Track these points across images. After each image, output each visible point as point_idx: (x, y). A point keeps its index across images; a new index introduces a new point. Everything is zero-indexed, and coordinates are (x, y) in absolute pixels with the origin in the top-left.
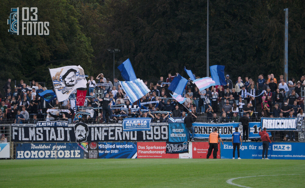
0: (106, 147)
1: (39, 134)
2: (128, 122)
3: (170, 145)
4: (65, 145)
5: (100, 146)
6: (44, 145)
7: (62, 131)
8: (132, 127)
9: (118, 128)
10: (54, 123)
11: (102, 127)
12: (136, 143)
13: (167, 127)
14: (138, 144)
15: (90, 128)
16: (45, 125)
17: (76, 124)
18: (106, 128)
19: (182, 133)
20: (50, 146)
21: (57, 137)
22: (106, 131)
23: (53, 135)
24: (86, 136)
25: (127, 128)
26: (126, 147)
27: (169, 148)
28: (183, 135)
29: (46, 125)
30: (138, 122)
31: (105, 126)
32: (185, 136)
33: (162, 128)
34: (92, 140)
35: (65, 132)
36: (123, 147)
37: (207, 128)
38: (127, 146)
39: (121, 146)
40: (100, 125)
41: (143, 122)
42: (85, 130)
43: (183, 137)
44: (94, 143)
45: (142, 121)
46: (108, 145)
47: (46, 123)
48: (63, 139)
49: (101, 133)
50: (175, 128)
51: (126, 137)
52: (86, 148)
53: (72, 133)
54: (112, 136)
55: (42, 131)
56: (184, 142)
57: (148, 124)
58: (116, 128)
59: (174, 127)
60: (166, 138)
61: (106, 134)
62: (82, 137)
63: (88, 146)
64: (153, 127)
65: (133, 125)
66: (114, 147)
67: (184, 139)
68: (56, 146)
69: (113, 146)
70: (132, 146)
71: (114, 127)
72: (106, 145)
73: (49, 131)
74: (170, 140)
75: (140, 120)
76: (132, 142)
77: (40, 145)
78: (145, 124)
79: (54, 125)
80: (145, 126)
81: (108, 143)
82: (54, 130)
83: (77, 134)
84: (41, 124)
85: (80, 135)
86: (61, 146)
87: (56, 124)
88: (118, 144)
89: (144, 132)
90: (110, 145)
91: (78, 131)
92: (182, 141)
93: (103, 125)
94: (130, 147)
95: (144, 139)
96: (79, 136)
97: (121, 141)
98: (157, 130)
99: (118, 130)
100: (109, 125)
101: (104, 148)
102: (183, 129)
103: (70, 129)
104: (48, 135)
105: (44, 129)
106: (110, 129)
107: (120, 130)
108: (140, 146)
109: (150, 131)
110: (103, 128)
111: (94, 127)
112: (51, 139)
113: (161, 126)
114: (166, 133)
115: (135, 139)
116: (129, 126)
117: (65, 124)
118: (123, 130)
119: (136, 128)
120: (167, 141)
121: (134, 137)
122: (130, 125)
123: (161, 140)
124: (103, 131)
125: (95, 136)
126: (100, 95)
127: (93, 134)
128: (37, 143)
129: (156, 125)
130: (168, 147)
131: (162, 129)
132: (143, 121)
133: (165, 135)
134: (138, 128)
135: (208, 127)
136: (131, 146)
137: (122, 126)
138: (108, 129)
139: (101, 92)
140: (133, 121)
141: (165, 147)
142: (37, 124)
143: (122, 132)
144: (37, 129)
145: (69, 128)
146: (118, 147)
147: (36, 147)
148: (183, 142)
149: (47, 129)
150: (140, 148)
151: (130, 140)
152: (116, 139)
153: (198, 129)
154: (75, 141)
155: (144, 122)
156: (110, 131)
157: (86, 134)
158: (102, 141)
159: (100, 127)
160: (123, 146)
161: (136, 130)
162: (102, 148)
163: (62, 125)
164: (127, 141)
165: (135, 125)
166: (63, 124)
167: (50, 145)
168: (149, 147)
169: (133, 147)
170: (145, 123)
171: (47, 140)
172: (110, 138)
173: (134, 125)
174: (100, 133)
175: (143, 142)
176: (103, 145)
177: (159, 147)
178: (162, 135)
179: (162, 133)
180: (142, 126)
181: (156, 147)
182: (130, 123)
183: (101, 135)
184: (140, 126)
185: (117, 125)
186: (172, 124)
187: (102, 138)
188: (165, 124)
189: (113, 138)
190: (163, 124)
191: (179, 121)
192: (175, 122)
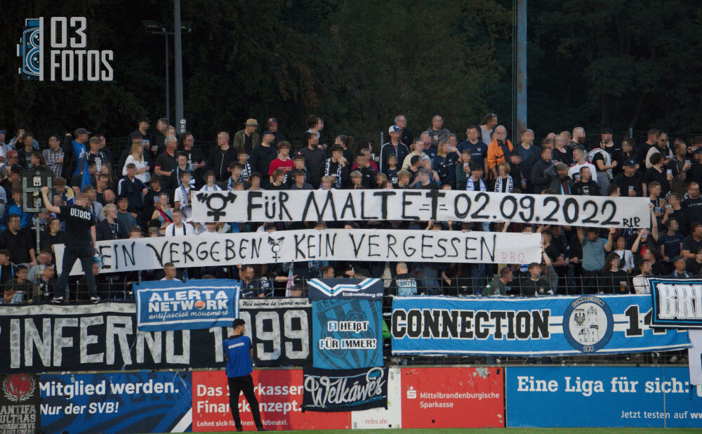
0: (69, 390)
2: (156, 297)
3: (317, 380)
5: (45, 387)
8: (173, 316)
9: (118, 320)
11: (53, 318)
12: (186, 376)
13: (306, 314)
14: (195, 377)
15: (5, 320)
18: (68, 322)
19: (362, 335)
22: (67, 332)
25: (151, 317)
26: (148, 388)
27: (313, 390)
28: (365, 342)
30: (195, 298)
31: (64, 313)
32: (374, 346)
33: (288, 317)
34: (12, 367)
36: (138, 392)
37: (455, 314)
38: (152, 387)
39: (130, 388)
40: (47, 309)
41: (213, 297)
43: (365, 351)
44: (23, 379)
45: (208, 294)
46: (77, 383)
49: (48, 339)
50: (336, 318)
51: (147, 352)
54: (92, 349)
56: (369, 368)
57: (231, 303)
58: (109, 318)
59: (331, 313)
60: (303, 354)
61: (69, 342)
64: (254, 313)
65: (175, 309)
66: (100, 389)
67: (370, 356)
69: (98, 386)
70: (172, 385)
71: (101, 317)
72: (70, 384)
74: (319, 363)
75: (200, 290)
76: (174, 373)
78: (223, 304)
80: (223, 309)
81: (78, 378)
88: (118, 380)
89: (217, 331)
90: (85, 385)
92: (362, 366)
93: (57, 310)
94: (166, 391)
95: (219, 358)
97: (128, 367)
98: (268, 326)
99: (116, 325)
100: (81, 309)
101: (60, 394)
102: (367, 323)
106: (85, 324)
107: (123, 326)
108: (204, 384)
110: (57, 320)
111: (22, 318)
113: (285, 310)
114: (303, 334)
115: (185, 359)
116: (160, 312)
118: (138, 325)
119: (189, 318)
120: (307, 366)
121: (178, 350)
122: (165, 308)
124: (58, 331)
125: (26, 352)
127: (16, 344)
129: (265, 307)
131: (288, 323)
132: (212, 292)
133: (297, 345)
134: (194, 317)
135: (459, 311)
136: (167, 384)
137: (133, 311)
138: (76, 325)
140: (172, 294)
141: (300, 387)
143: (131, 333)
146: (117, 389)
148: (366, 370)
150: (202, 390)
151: (164, 364)
152: (110, 361)
153: (423, 322)
155: (218, 297)
156: (84, 331)
158: (52, 368)
159: (46, 316)
160: (138, 385)
161: (186, 326)
162: (53, 394)
164: (152, 368)
165: (184, 308)
169: (177, 391)
170: (223, 300)
172: (85, 358)
173: (179, 306)
174: (45, 341)
175: (216, 369)
176: (59, 384)
177: (276, 388)
178: (286, 343)
179: (286, 335)
180: (212, 310)
181: (264, 388)
182: (163, 301)
183: (49, 348)
184: (202, 311)
185: (114, 307)
186: (322, 304)
187: (55, 358)
188: (296, 303)
189: (98, 359)
190: (291, 303)
191: (349, 292)
192: (335, 295)
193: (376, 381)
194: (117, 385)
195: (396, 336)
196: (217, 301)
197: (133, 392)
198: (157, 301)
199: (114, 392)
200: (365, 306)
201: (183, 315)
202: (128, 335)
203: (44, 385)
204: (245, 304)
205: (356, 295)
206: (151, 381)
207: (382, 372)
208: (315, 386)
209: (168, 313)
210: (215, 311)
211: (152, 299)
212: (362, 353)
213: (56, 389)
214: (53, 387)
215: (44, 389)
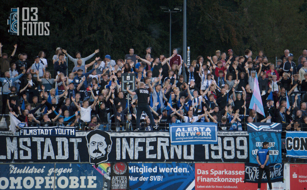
0: (141, 170)
1: (24, 149)
2: (179, 130)
3: (251, 168)
4: (70, 168)
5: (131, 169)
6: (34, 167)
7: (65, 144)
8: (186, 138)
9: (163, 139)
10: (50, 130)
11: (134, 138)
12: (193, 165)
13: (246, 139)
14: (196, 166)
15: (114, 139)
16: (34, 134)
17: (88, 133)
18: (141, 140)
19: (272, 148)
20: (43, 169)
21: (56, 153)
22: (140, 144)
23: (49, 151)
24: (107, 153)
25: (177, 139)
26: (175, 170)
27: (249, 173)
28: (273, 152)
29: (36, 134)
30: (196, 130)
31: (139, 136)
32: (277, 154)
33: (238, 140)
34: (117, 159)
35: (71, 145)
36: (171, 172)
38: (177, 170)
39: (167, 170)
40: (132, 134)
41: (204, 130)
42: (105, 143)
44: (122, 165)
45: (202, 129)
46: (145, 167)
47: (36, 130)
48: (66, 157)
49: (132, 147)
50: (260, 140)
51: (175, 154)
52: (107, 172)
53: (83, 147)
54: (151, 152)
55: (29, 144)
56: (275, 164)
57: (213, 133)
58: (159, 139)
59: (258, 138)
60: (245, 157)
61: (141, 149)
62: (100, 155)
63: (110, 168)
64: (222, 138)
65: (188, 135)
66: (155, 170)
67: (276, 158)
68: (54, 169)
69: (154, 169)
70: (186, 169)
71: (155, 138)
72: (142, 167)
73: (43, 144)
74: (252, 161)
75: (199, 127)
76: (187, 163)
77: (26, 167)
78: (208, 134)
79: (50, 134)
80: (209, 136)
81: (145, 165)
82: (50, 141)
83: (91, 149)
84: (28, 132)
85: (97, 151)
86: (62, 169)
87: (53, 131)
88: (163, 166)
89: (206, 146)
90: (148, 168)
91: (94, 144)
92: (272, 162)
93: (136, 134)
94: (184, 172)
95: (207, 157)
96: (94, 152)
97: (167, 161)
98: (229, 144)
99: (162, 142)
100: (146, 134)
101: (137, 172)
102: (274, 143)
103: (80, 140)
104: (40, 149)
105: (33, 140)
106: (148, 141)
107: (165, 142)
108: (200, 169)
109: (216, 144)
110: (136, 139)
111: (121, 138)
112: (45, 158)
113: (237, 137)
114: (245, 148)
115: (192, 157)
116: (181, 137)
117: (70, 131)
118: (171, 142)
119: (194, 139)
120: (247, 162)
121: (189, 154)
122: (183, 135)
123: (236, 159)
124: (137, 144)
125: (123, 153)
126: (131, 84)
127: (118, 149)
128: (20, 163)
129: (228, 135)
130: (248, 171)
131: (238, 142)
132: (204, 128)
133: (242, 152)
134: (196, 139)
136: (184, 169)
137: (169, 136)
138: (144, 141)
139: (131, 79)
140: (186, 129)
141: (243, 172)
142: (21, 132)
143: (168, 145)
144: (21, 140)
145: (77, 139)
146: (162, 170)
147: (20, 171)
148: (274, 164)
149: (39, 140)
150: (199, 172)
151: (183, 159)
152: (159, 158)
153: (300, 143)
154: (88, 161)
155: (207, 130)
156: (148, 144)
157: (106, 150)
158: (134, 160)
159: (132, 137)
160: (171, 169)
161: (192, 143)
162: (135, 172)
163: (65, 134)
164: (176, 161)
165: (192, 135)
166: (67, 131)
167: (44, 167)
168: (215, 171)
169: (188, 172)
170: (209, 132)
171: (38, 159)
172: (148, 156)
173: (189, 134)
174: (131, 148)
175: (205, 162)
176: (137, 167)
177: (233, 172)
178: (237, 151)
179: (237, 148)
180: (204, 136)
181: (227, 171)
182: (182, 132)
183: (133, 151)
184: (199, 136)
185: (161, 134)
186: (254, 134)
187: (135, 156)
188: (242, 134)
189: (154, 156)
190: (239, 134)
191: (266, 129)
192: (259, 130)
193: (278, 169)
194: (162, 168)
195: (288, 149)
196: (206, 132)
197: (169, 172)
198: (179, 132)
199: (161, 171)
200: (273, 135)
201: (191, 138)
202: (167, 147)
203: (130, 167)
204: (219, 133)
205: (269, 130)
206: (177, 167)
207: (281, 165)
208: (250, 171)
209: (184, 137)
210: (205, 136)
211: (177, 131)
212: (272, 157)
213: (136, 170)
214: (135, 169)
215: (130, 170)
